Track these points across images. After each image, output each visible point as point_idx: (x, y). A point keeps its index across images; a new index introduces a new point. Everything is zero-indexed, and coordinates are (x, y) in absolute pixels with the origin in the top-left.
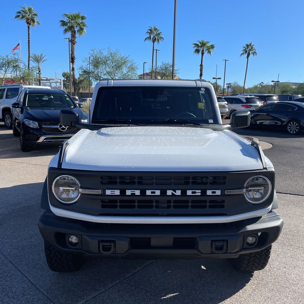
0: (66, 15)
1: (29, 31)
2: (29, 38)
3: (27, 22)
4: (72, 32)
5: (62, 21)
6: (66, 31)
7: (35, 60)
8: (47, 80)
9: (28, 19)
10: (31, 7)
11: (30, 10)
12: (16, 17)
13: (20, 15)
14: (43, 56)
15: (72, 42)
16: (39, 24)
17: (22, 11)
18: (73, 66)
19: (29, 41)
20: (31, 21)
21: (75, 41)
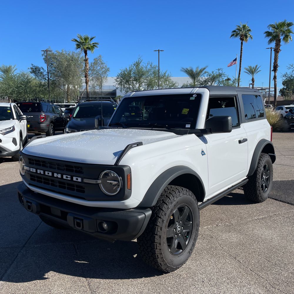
0: (271, 26)
1: (241, 47)
2: (241, 53)
3: (240, 38)
4: (276, 41)
5: (266, 32)
6: (271, 41)
8: (262, 89)
9: (242, 36)
10: (245, 24)
11: (244, 27)
12: (232, 36)
13: (235, 34)
14: (258, 67)
15: (277, 51)
18: (275, 74)
19: (241, 55)
21: (279, 50)
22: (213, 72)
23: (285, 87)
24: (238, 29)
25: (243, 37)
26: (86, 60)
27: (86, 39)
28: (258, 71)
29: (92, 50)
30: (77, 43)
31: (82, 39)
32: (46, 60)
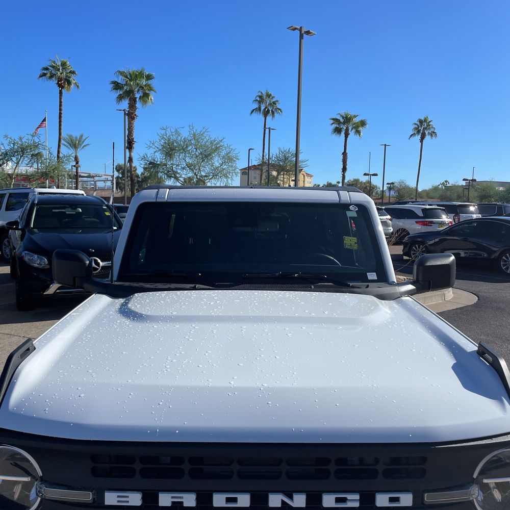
0: (121, 73)
1: (60, 99)
2: (60, 110)
3: (58, 83)
4: (130, 100)
5: (114, 82)
6: (120, 98)
7: (70, 145)
8: (89, 176)
9: (60, 80)
10: (65, 60)
11: (64, 64)
12: (41, 76)
13: (48, 73)
14: (84, 138)
15: (131, 115)
16: (78, 86)
17: (50, 66)
18: (130, 155)
19: (60, 114)
20: (64, 82)
21: (135, 115)
23: (121, 176)
24: (53, 67)
25: (63, 83)
28: (84, 144)
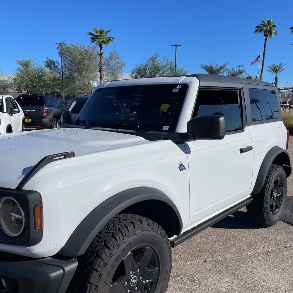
1: (265, 43)
2: (265, 50)
3: (264, 34)
8: (285, 89)
9: (266, 32)
10: (270, 20)
11: (269, 22)
12: (255, 32)
13: (259, 29)
14: (282, 65)
16: (277, 34)
17: (260, 25)
19: (264, 52)
22: (233, 69)
24: (262, 25)
25: (268, 33)
26: (101, 54)
27: (101, 32)
28: (282, 69)
29: (108, 44)
30: (93, 36)
31: (97, 32)
32: (61, 54)
